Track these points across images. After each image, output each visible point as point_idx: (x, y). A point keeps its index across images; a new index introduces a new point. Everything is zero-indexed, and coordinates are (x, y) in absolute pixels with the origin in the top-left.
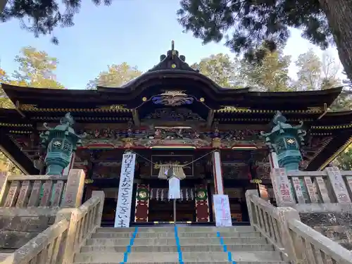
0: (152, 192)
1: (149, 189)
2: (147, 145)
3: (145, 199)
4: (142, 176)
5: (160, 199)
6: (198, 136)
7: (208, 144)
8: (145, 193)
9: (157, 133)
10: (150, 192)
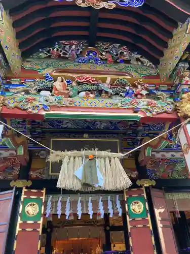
0: (49, 203)
1: (43, 198)
2: (34, 108)
3: (36, 218)
4: (33, 174)
5: (63, 215)
6: (144, 92)
7: (169, 108)
8: (37, 206)
9: (58, 85)
10: (45, 204)
